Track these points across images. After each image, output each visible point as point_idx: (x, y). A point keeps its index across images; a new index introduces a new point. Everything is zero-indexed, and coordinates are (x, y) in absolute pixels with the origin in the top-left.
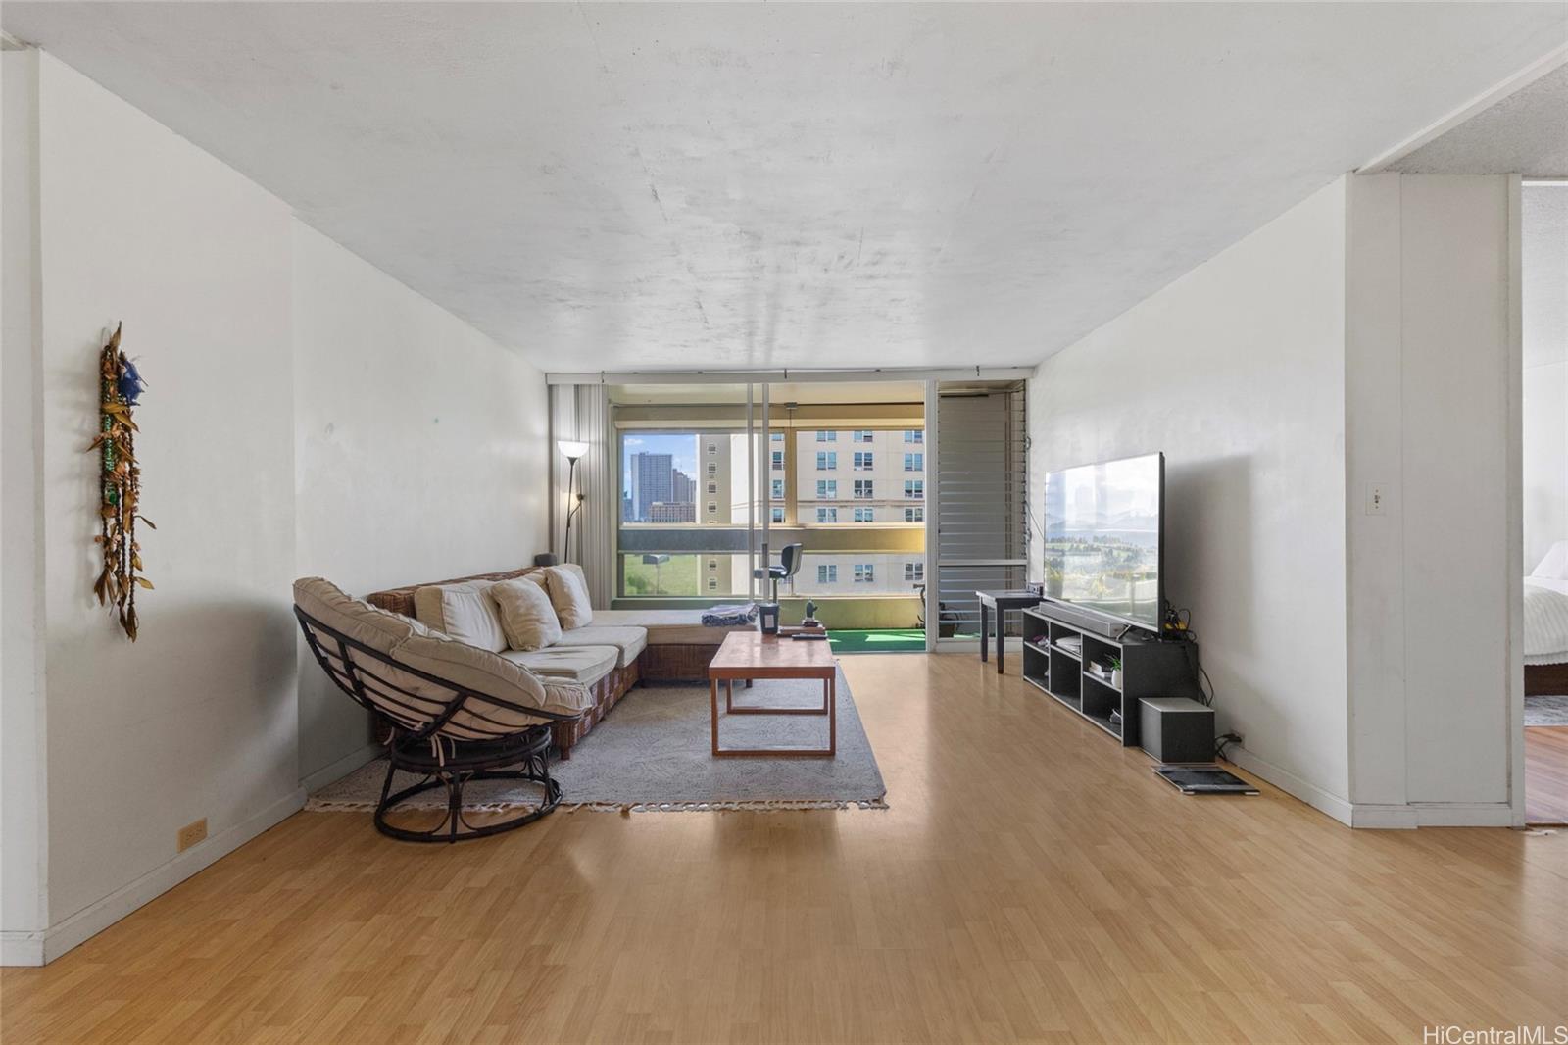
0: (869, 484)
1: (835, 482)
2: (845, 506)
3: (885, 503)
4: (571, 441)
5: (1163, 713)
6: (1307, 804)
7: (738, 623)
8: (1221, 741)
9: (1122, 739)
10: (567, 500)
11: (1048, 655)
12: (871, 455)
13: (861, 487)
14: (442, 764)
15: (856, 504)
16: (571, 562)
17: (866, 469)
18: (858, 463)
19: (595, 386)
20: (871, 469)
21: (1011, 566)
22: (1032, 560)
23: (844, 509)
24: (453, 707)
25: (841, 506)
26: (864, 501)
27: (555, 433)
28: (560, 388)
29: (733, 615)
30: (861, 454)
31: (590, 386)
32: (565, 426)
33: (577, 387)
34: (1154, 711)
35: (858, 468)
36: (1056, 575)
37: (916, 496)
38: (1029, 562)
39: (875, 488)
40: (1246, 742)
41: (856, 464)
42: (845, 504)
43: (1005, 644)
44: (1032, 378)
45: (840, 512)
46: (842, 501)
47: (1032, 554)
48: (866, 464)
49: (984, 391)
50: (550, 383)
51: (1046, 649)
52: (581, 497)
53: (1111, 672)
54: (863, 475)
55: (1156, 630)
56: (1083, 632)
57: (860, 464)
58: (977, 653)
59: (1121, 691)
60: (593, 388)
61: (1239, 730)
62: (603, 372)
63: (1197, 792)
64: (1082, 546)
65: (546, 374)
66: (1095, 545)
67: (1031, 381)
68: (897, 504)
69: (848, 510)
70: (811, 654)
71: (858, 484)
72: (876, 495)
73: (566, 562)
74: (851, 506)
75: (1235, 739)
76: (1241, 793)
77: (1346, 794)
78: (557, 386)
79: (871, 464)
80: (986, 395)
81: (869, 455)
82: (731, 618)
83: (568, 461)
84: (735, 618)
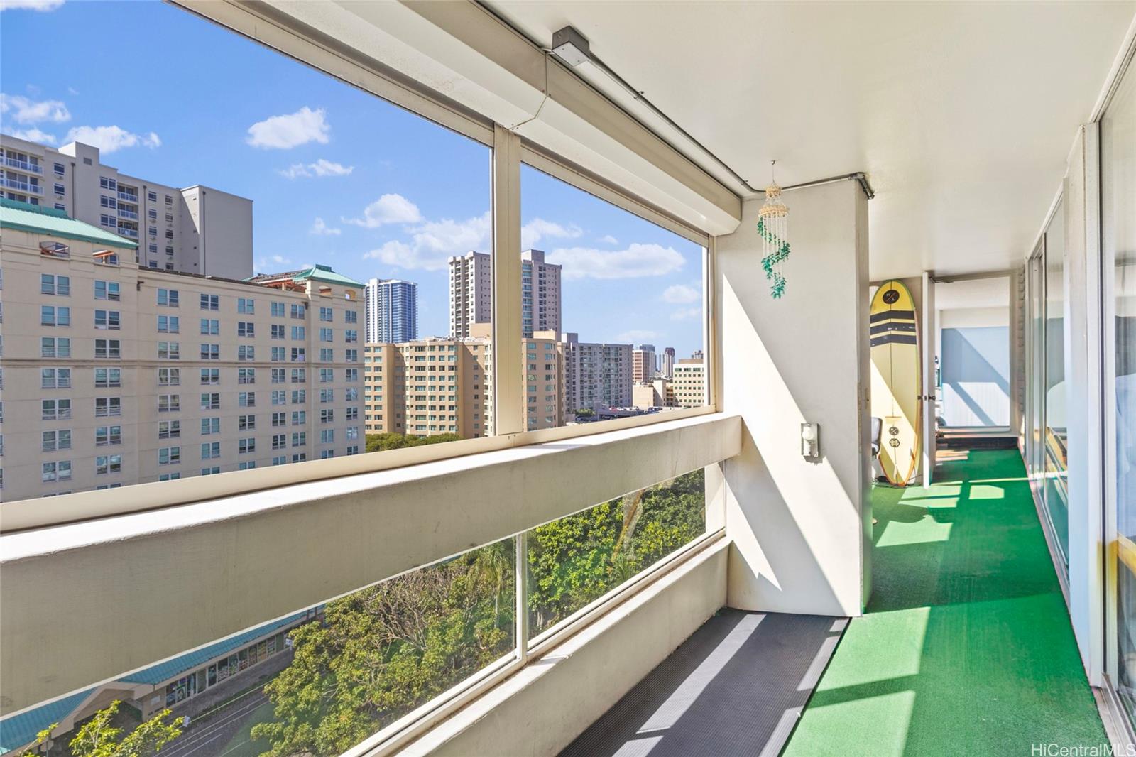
0: (115, 344)
1: (68, 340)
2: (83, 366)
3: (136, 364)
12: (117, 314)
13: (104, 346)
15: (97, 364)
17: (110, 328)
18: (100, 321)
20: (118, 328)
23: (82, 369)
25: (77, 367)
26: (108, 362)
30: (104, 312)
35: (101, 327)
37: (171, 357)
39: (122, 348)
41: (98, 322)
42: (81, 364)
45: (75, 373)
46: (78, 361)
48: (111, 323)
54: (107, 334)
57: (104, 323)
68: (147, 364)
69: (87, 370)
71: (100, 344)
72: (125, 354)
74: (91, 368)
79: (117, 323)
81: (115, 315)
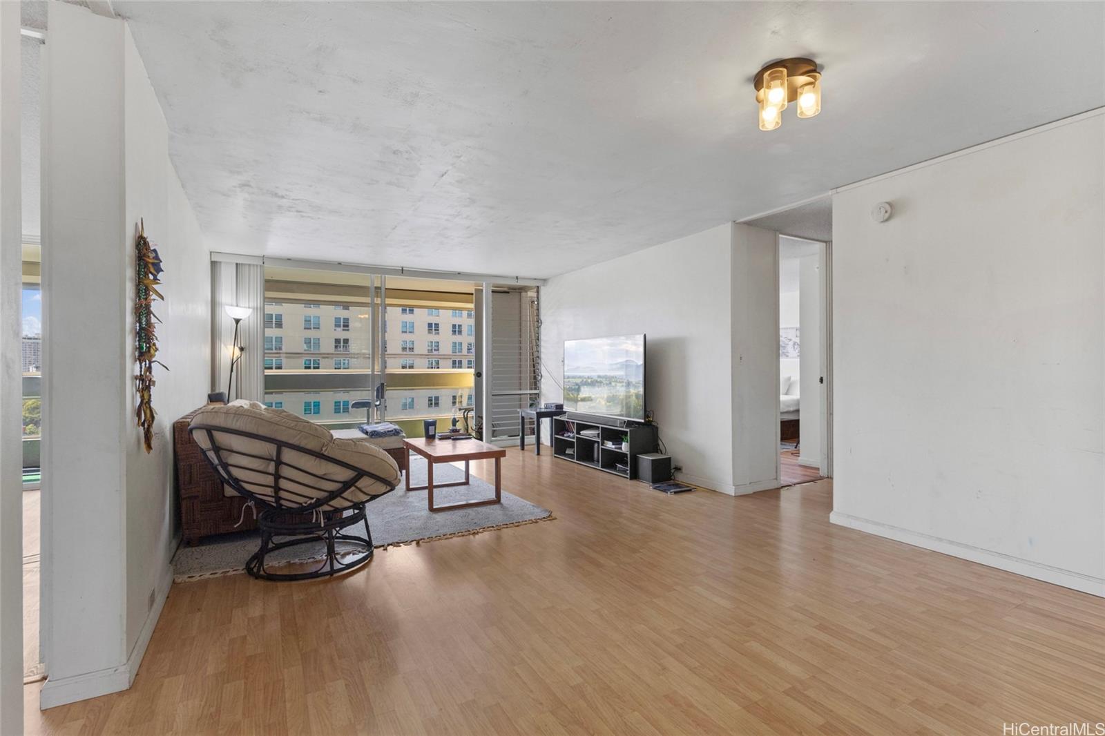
0: (346, 341)
1: (319, 339)
2: (327, 357)
4: (232, 305)
5: (652, 460)
6: (714, 491)
7: (394, 434)
8: (672, 471)
9: (628, 477)
10: (228, 351)
11: (575, 440)
13: (340, 343)
14: (322, 526)
15: (336, 355)
16: (241, 398)
17: (343, 330)
18: (337, 325)
19: (254, 265)
20: (348, 330)
21: (520, 394)
22: (542, 390)
23: (326, 359)
24: (347, 485)
25: (324, 358)
26: (342, 354)
27: (218, 299)
28: (223, 265)
29: (390, 430)
30: (340, 318)
31: (249, 265)
32: (226, 295)
33: (237, 264)
34: (646, 460)
35: (338, 329)
36: (571, 395)
38: (540, 392)
39: (350, 344)
40: (684, 470)
41: (336, 326)
42: (327, 356)
43: (526, 440)
44: (544, 286)
45: (322, 362)
46: (324, 354)
47: (542, 386)
48: (344, 326)
49: (506, 289)
50: (213, 260)
51: (573, 438)
52: (242, 349)
53: (622, 444)
54: (341, 334)
55: (643, 421)
56: (600, 426)
57: (339, 326)
58: (518, 446)
59: (628, 453)
60: (252, 268)
61: (680, 465)
62: (264, 256)
63: (675, 493)
64: (589, 381)
65: (211, 252)
66: (599, 380)
67: (542, 287)
69: (329, 360)
70: (454, 447)
71: (338, 341)
72: (351, 349)
73: (237, 398)
74: (332, 358)
75: (678, 469)
76: (690, 490)
77: (731, 483)
78: (220, 262)
79: (348, 326)
80: (508, 292)
81: (346, 320)
82: (388, 431)
83: (234, 321)
84: (390, 431)
